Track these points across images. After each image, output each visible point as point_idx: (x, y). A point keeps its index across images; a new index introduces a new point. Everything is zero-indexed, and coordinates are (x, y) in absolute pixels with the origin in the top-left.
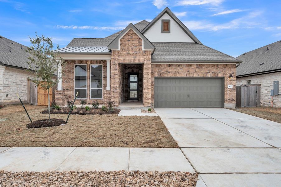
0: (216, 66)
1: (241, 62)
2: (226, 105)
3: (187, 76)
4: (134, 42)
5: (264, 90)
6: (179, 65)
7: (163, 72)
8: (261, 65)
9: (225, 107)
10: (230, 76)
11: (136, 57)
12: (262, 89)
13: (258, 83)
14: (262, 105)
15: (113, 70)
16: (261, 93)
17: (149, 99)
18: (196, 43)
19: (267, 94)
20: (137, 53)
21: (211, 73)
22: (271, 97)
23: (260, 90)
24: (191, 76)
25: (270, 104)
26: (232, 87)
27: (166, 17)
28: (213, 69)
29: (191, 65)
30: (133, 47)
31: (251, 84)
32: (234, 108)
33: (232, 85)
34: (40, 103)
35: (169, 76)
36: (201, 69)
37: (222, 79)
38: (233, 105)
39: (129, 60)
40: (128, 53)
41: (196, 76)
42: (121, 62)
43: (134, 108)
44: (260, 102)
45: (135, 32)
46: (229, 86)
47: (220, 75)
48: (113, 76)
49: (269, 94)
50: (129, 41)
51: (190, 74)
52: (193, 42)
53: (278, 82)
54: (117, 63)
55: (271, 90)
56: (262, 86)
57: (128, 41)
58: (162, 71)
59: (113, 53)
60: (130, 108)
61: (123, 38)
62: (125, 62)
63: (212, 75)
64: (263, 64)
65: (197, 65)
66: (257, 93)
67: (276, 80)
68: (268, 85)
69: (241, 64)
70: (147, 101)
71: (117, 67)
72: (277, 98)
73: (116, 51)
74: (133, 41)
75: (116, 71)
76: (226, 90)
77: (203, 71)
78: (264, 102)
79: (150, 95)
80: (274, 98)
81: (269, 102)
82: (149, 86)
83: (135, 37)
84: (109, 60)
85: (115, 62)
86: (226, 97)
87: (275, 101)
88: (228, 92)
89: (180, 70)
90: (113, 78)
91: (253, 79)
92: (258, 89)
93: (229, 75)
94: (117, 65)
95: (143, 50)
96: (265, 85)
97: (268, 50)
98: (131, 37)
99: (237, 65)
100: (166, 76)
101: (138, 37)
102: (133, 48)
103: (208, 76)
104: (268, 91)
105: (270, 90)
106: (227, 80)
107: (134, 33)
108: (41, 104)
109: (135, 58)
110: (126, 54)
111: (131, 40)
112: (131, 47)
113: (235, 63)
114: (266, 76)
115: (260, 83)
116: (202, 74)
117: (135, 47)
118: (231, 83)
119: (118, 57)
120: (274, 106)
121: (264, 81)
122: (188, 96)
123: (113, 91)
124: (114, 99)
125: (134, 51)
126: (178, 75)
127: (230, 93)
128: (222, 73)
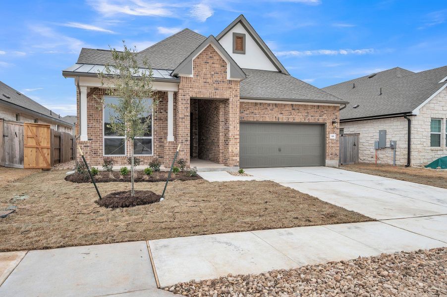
0: (316, 108)
1: (348, 103)
2: (328, 162)
3: (280, 120)
4: (215, 65)
5: (364, 141)
6: (269, 105)
7: (247, 114)
8: (355, 108)
9: (326, 165)
10: (333, 123)
11: (217, 89)
12: (361, 141)
13: (355, 132)
14: (361, 161)
15: (182, 108)
16: (360, 146)
17: (237, 154)
18: (280, 72)
19: (368, 147)
20: (219, 83)
21: (310, 117)
22: (374, 151)
23: (358, 141)
24: (285, 121)
25: (373, 160)
26: (334, 138)
27: (239, 30)
28: (311, 111)
29: (285, 105)
30: (213, 73)
31: (345, 133)
32: (337, 166)
33: (335, 135)
34: (29, 165)
35: (255, 120)
36: (297, 111)
37: (323, 126)
38: (336, 162)
39: (206, 93)
40: (205, 82)
41: (291, 120)
42: (194, 96)
43: (214, 170)
44: (358, 158)
45: (217, 50)
46: (331, 135)
47: (321, 121)
48: (182, 118)
49: (371, 147)
50: (208, 63)
51: (284, 118)
52: (277, 70)
53: (385, 132)
54: (188, 97)
55: (375, 142)
56: (361, 136)
57: (205, 63)
58: (246, 112)
59: (182, 81)
60: (207, 169)
61: (198, 58)
62: (201, 97)
63: (312, 120)
64: (358, 106)
65: (292, 105)
66: (355, 145)
67: (382, 129)
68: (371, 135)
69: (347, 105)
70: (234, 158)
71: (188, 104)
72: (383, 152)
73: (187, 77)
74: (213, 63)
75: (187, 110)
76: (327, 142)
77: (300, 114)
78: (364, 158)
79: (238, 148)
80: (379, 152)
81: (372, 157)
82: (237, 135)
83: (216, 58)
84: (172, 91)
85: (185, 95)
86: (329, 151)
87: (380, 156)
88: (331, 145)
89: (270, 112)
90: (181, 122)
91: (348, 127)
92: (356, 140)
93: (331, 121)
94: (188, 100)
95: (229, 78)
96: (366, 135)
97: (354, 87)
98: (210, 57)
99: (341, 107)
100: (251, 120)
101: (221, 58)
102: (213, 75)
103: (307, 121)
104: (370, 142)
105: (373, 142)
106: (329, 127)
107: (215, 51)
108: (31, 166)
109: (216, 91)
110: (203, 84)
111: (210, 61)
112: (210, 72)
113: (339, 105)
114: (367, 123)
115: (359, 132)
116: (298, 118)
117: (217, 73)
118: (334, 132)
119: (191, 87)
120: (379, 162)
121: (365, 129)
122: (280, 150)
123: (182, 143)
124: (183, 155)
125: (215, 79)
126: (268, 119)
127: (333, 145)
128: (324, 117)
